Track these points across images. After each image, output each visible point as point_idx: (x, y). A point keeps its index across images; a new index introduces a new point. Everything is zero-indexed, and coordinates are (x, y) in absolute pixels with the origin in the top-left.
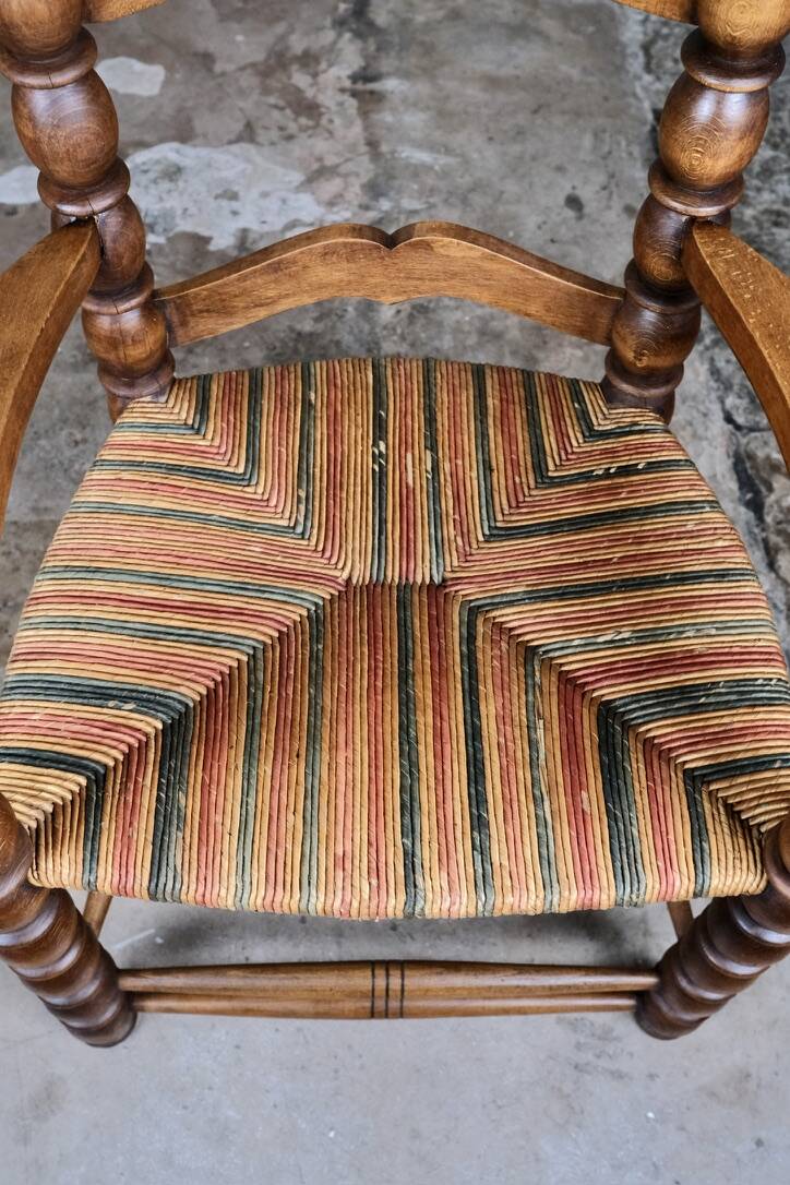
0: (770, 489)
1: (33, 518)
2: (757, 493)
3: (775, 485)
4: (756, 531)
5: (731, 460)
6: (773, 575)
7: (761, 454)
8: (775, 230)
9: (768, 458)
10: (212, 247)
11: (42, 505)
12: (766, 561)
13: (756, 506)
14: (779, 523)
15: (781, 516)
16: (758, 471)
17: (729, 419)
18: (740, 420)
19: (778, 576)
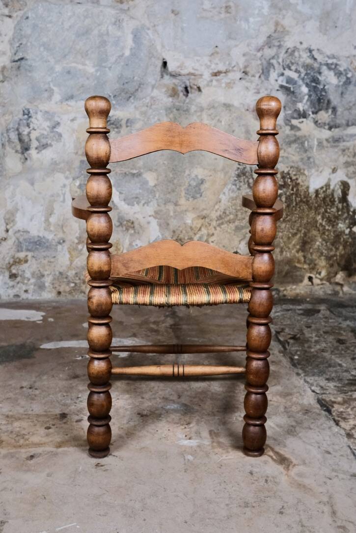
0: (333, 407)
1: (45, 413)
2: (328, 408)
3: (334, 406)
4: (330, 416)
5: (316, 401)
6: (338, 427)
7: (328, 399)
8: (322, 353)
9: (331, 400)
10: (119, 357)
11: (48, 410)
12: (335, 424)
13: (329, 411)
14: (338, 415)
15: (338, 414)
16: (327, 403)
17: (313, 391)
18: (318, 392)
19: (341, 427)
